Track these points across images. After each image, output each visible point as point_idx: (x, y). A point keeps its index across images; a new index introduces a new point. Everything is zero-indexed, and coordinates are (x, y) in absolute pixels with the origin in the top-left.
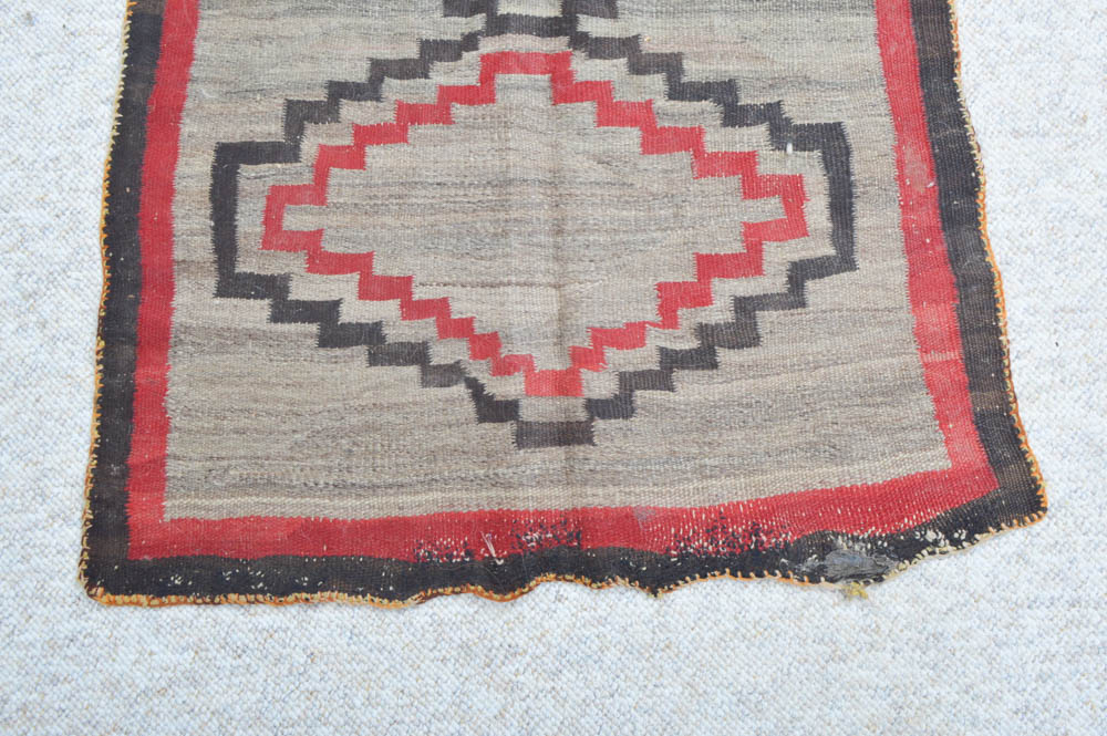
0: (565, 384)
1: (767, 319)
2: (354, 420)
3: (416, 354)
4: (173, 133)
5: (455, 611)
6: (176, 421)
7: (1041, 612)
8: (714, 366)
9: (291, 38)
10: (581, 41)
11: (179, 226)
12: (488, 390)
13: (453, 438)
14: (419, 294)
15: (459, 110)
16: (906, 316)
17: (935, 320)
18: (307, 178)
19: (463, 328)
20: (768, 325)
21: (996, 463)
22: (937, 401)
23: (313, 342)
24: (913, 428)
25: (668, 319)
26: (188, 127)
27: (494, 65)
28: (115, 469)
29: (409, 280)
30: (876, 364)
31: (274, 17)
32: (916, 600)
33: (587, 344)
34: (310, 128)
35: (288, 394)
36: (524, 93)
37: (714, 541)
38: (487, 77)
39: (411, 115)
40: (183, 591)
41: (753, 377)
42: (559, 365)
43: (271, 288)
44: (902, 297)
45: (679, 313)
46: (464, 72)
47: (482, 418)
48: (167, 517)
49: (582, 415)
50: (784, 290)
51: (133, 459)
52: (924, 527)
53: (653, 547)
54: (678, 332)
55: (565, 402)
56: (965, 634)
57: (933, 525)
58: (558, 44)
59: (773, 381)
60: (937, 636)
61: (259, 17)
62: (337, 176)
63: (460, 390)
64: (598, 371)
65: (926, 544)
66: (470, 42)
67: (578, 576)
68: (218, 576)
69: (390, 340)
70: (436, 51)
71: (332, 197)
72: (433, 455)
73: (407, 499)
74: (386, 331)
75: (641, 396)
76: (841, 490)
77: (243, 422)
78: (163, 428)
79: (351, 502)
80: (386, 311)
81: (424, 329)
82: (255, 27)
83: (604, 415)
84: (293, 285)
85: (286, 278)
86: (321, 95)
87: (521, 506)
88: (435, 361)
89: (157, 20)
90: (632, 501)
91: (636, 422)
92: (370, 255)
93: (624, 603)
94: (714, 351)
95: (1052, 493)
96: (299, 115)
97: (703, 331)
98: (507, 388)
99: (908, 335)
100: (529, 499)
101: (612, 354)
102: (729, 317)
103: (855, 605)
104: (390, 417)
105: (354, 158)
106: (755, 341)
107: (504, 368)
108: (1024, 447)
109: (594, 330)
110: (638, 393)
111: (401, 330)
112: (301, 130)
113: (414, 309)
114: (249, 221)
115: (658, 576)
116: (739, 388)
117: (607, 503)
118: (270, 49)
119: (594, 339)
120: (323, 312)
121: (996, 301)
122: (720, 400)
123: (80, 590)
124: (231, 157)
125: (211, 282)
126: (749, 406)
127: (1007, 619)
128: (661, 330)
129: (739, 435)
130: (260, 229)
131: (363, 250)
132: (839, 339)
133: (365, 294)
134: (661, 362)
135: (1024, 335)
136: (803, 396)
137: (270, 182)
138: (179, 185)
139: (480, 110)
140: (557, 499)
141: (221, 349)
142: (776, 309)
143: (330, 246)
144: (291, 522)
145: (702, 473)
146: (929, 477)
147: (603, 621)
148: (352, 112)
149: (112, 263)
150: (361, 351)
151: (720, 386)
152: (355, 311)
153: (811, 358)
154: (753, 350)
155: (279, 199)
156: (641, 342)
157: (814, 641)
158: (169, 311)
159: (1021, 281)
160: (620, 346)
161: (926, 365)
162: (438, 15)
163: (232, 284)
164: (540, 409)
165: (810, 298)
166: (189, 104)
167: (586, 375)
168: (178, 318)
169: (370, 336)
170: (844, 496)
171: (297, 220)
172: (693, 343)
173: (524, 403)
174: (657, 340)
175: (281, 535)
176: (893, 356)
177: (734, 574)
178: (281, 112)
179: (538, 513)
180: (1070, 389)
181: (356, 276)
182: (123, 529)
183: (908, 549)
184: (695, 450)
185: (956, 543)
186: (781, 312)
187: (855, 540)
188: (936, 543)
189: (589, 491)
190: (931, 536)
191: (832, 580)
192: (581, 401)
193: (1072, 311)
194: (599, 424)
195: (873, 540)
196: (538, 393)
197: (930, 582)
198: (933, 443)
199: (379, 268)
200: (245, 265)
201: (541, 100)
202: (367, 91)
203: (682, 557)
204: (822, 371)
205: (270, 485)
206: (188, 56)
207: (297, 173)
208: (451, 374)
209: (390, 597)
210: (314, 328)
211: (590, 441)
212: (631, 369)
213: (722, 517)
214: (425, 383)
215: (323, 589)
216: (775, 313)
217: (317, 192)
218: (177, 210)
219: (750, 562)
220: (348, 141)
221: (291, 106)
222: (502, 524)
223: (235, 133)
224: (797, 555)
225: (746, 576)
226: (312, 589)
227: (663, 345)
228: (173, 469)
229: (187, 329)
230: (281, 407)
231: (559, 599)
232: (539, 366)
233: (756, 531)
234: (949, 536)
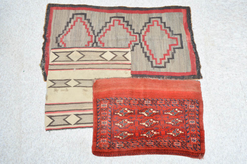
0: (61, 41)
2: (60, 24)
3: (65, 29)
4: (88, 10)
5: (43, 32)
6: (62, 11)
9: (96, 20)
10: (94, 43)
11: (79, 11)
12: (61, 35)
13: (57, 32)
14: (71, 30)
15: (88, 33)
18: (83, 21)
19: (67, 33)
23: (67, 21)
26: (88, 11)
27: (92, 36)
28: (58, 6)
29: (72, 29)
31: (98, 18)
33: (64, 43)
34: (87, 21)
35: (63, 19)
36: (89, 38)
37: (46, 53)
38: (91, 36)
39: (88, 29)
40: (47, 11)
42: (63, 41)
43: (73, 18)
46: (91, 33)
47: (59, 35)
48: (54, 10)
49: (58, 42)
51: (59, 7)
53: (46, 48)
55: (60, 41)
58: (93, 42)
61: (99, 17)
62: (83, 23)
63: (62, 33)
65: (43, 71)
66: (94, 34)
67: (44, 42)
68: (48, 14)
69: (67, 27)
70: (94, 31)
71: (80, 23)
72: (56, 31)
73: (53, 29)
74: (68, 27)
77: (61, 16)
78: (61, 9)
79: (53, 24)
80: (70, 27)
81: (67, 30)
82: (98, 17)
83: (58, 44)
84: (73, 19)
85: (74, 19)
86: (90, 22)
87: (50, 37)
88: (65, 31)
89: (99, 8)
90: (50, 46)
92: (75, 26)
93: (42, 46)
96: (89, 20)
98: (61, 36)
100: (51, 38)
101: (64, 45)
103: (39, 65)
104: (60, 27)
105: (84, 24)
107: (63, 36)
109: (66, 44)
111: (68, 28)
112: (87, 20)
113: (69, 29)
114: (79, 16)
115: (43, 49)
118: (95, 18)
120: (70, 22)
123: (48, 3)
124: (85, 15)
125: (74, 13)
130: (78, 17)
131: (75, 25)
133: (71, 25)
137: (83, 18)
138: (83, 10)
139: (88, 35)
140: (51, 41)
141: (68, 14)
143: (76, 23)
144: (52, 20)
148: (88, 25)
149: (77, 5)
150: (66, 25)
152: (70, 24)
155: (81, 19)
158: (72, 10)
162: (97, 32)
163: (73, 15)
164: (59, 39)
166: (90, 11)
167: (62, 43)
168: (71, 10)
169: (68, 26)
171: (79, 20)
173: (60, 38)
175: (51, 19)
178: (89, 19)
181: (73, 25)
182: (53, 7)
183: (43, 69)
185: (43, 73)
188: (43, 72)
190: (44, 71)
191: (41, 63)
192: (59, 42)
194: (57, 44)
195: (44, 66)
196: (61, 39)
199: (74, 26)
200: (75, 16)
201: (88, 40)
202: (90, 26)
203: (45, 50)
205: (55, 18)
206: (95, 11)
207: (83, 20)
208: (63, 32)
209: (44, 27)
210: (69, 21)
213: (48, 54)
214: (63, 30)
215: (46, 22)
217: (81, 21)
218: (81, 10)
219: (44, 56)
220: (86, 24)
221: (90, 19)
222: (50, 35)
223: (87, 15)
224: (44, 60)
226: (46, 21)
228: (58, 10)
229: (70, 11)
230: (62, 19)
232: (63, 39)
233: (46, 57)
234: (44, 73)
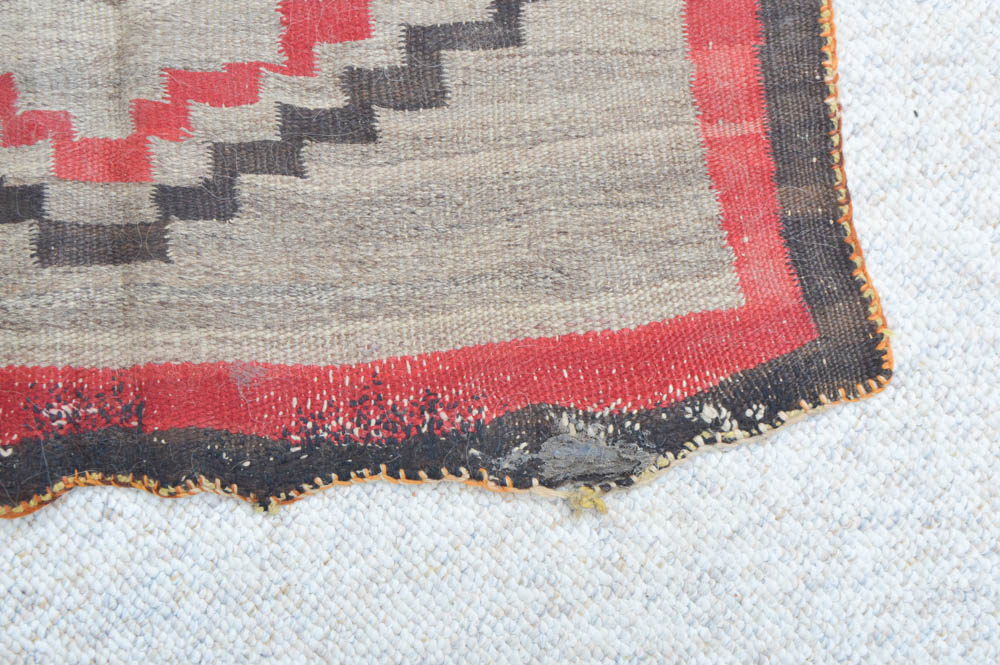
0: (123, 162)
1: (457, 62)
7: (880, 536)
8: (371, 136)
16: (682, 63)
17: (725, 70)
20: (460, 73)
21: (815, 299)
22: (725, 199)
24: (686, 241)
25: (299, 58)
30: (632, 138)
32: (685, 516)
33: (160, 96)
37: (361, 419)
41: (434, 157)
42: (116, 131)
44: (676, 33)
45: (317, 49)
49: (150, 213)
50: (488, 18)
52: (698, 399)
53: (263, 428)
54: (313, 82)
55: (123, 192)
56: (761, 571)
57: (713, 396)
59: (465, 164)
60: (716, 574)
64: (176, 140)
65: (702, 426)
67: (138, 475)
75: (250, 184)
76: (568, 339)
83: (184, 215)
87: (42, 360)
90: (228, 354)
91: (238, 225)
94: (371, 112)
95: (900, 348)
97: (355, 80)
98: (25, 165)
99: (684, 94)
100: (56, 349)
101: (201, 113)
102: (397, 58)
103: (587, 523)
106: (436, 98)
107: (21, 133)
108: (859, 275)
109: (174, 73)
110: (244, 178)
115: (270, 475)
116: (412, 172)
117: (186, 357)
119: (173, 88)
121: (822, 41)
122: (379, 192)
126: (425, 202)
127: (826, 546)
128: (285, 77)
129: (408, 250)
132: (573, 98)
134: (283, 129)
135: (865, 98)
136: (513, 188)
140: (107, 351)
142: (473, 48)
145: (346, 309)
146: (710, 321)
147: (178, 551)
151: (381, 170)
153: (527, 128)
154: (434, 113)
156: (252, 96)
157: (521, 583)
159: (863, 13)
160: (216, 102)
161: (709, 142)
165: (529, 31)
167: (158, 146)
170: (573, 350)
172: (338, 100)
173: (52, 190)
174: (277, 92)
176: (658, 126)
177: (393, 474)
179: (73, 373)
180: (935, 184)
183: (673, 435)
184: (336, 273)
185: (748, 425)
186: (482, 52)
187: (589, 419)
188: (717, 425)
189: (159, 336)
190: (709, 413)
191: (550, 484)
192: (147, 190)
193: (941, 62)
194: (178, 227)
195: (617, 419)
196: (78, 176)
197: (708, 488)
198: (717, 266)
203: (309, 446)
204: (545, 148)
211: (162, 256)
212: (233, 139)
213: (376, 382)
216: (471, 54)
219: (420, 454)
222: (11, 389)
224: (495, 443)
225: (412, 476)
227: (287, 100)
231: (107, 514)
232: (81, 131)
233: (431, 404)
234: (737, 415)
